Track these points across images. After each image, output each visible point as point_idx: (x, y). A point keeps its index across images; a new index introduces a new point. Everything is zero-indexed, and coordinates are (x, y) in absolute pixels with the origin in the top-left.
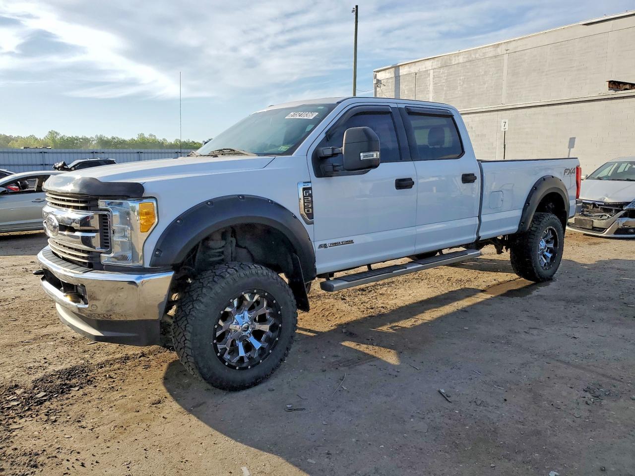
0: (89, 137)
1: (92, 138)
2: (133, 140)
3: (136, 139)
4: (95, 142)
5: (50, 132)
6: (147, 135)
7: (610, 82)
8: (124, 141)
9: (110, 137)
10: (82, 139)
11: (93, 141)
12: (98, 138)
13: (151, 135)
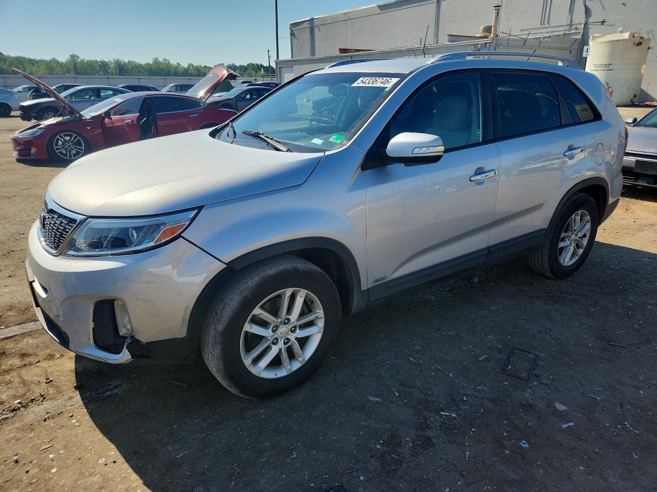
0: (107, 61)
1: (110, 61)
2: (148, 64)
3: (151, 63)
4: (113, 65)
5: (71, 56)
6: (161, 60)
7: (340, 49)
8: (140, 65)
9: (126, 61)
10: (101, 62)
11: (111, 64)
12: (115, 62)
13: (165, 60)
